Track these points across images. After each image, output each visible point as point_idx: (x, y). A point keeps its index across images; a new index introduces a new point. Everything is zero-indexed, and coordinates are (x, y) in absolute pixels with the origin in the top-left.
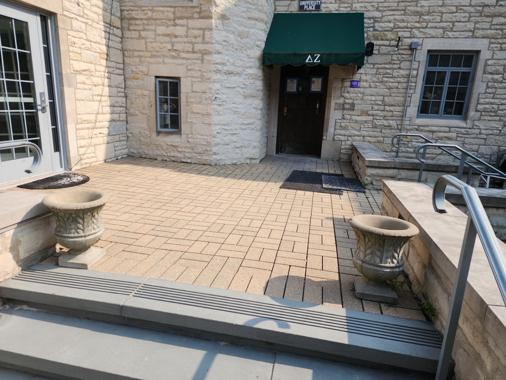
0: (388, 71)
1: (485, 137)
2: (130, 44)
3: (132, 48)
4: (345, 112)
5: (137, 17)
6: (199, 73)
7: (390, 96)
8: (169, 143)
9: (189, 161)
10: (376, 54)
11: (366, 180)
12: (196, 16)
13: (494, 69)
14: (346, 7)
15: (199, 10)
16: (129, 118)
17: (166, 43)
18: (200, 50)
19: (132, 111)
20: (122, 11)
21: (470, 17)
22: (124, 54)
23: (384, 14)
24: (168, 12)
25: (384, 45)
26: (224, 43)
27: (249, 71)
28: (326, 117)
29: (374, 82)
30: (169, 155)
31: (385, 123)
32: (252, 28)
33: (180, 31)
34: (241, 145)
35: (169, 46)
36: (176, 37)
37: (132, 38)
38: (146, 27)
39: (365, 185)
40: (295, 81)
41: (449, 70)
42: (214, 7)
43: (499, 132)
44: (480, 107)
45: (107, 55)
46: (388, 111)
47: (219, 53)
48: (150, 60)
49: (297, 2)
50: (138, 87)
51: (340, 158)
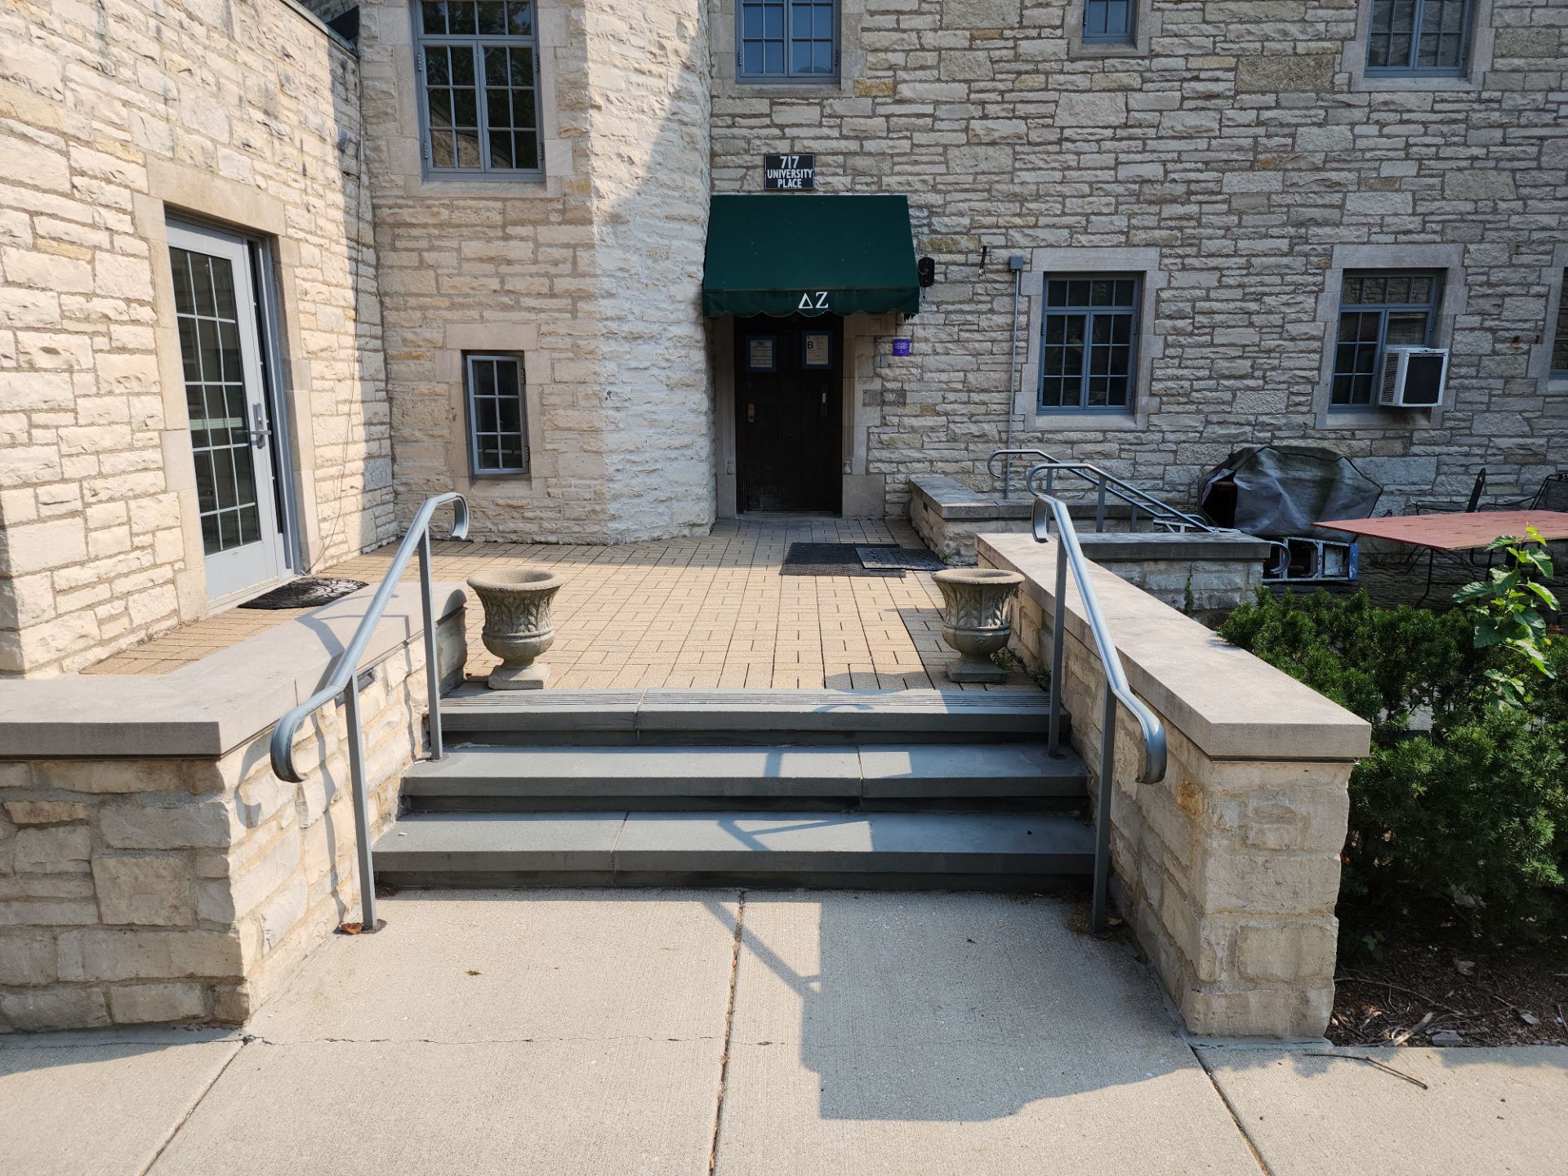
0: (969, 317)
1: (1174, 448)
2: (396, 282)
3: (402, 290)
4: (886, 408)
5: (414, 221)
6: (568, 340)
7: (979, 370)
8: (500, 502)
9: (553, 539)
10: (941, 283)
11: (947, 547)
12: (554, 217)
13: (1174, 308)
14: (867, 184)
15: (561, 207)
16: (398, 449)
17: (486, 276)
18: (567, 291)
19: (406, 432)
20: (374, 207)
21: (1118, 204)
22: (382, 303)
23: (949, 198)
24: (488, 210)
25: (955, 263)
26: (619, 274)
27: (676, 330)
28: (845, 423)
29: (942, 342)
30: (501, 528)
31: (974, 429)
32: (676, 237)
33: (519, 250)
34: (669, 495)
35: (494, 284)
36: (509, 263)
37: (402, 268)
38: (436, 243)
39: (946, 557)
40: (769, 344)
41: (1090, 312)
42: (595, 201)
43: (1198, 435)
44: (1157, 386)
45: (356, 309)
46: (976, 403)
47: (611, 295)
48: (448, 315)
49: (760, 171)
50: (421, 377)
51: (885, 514)
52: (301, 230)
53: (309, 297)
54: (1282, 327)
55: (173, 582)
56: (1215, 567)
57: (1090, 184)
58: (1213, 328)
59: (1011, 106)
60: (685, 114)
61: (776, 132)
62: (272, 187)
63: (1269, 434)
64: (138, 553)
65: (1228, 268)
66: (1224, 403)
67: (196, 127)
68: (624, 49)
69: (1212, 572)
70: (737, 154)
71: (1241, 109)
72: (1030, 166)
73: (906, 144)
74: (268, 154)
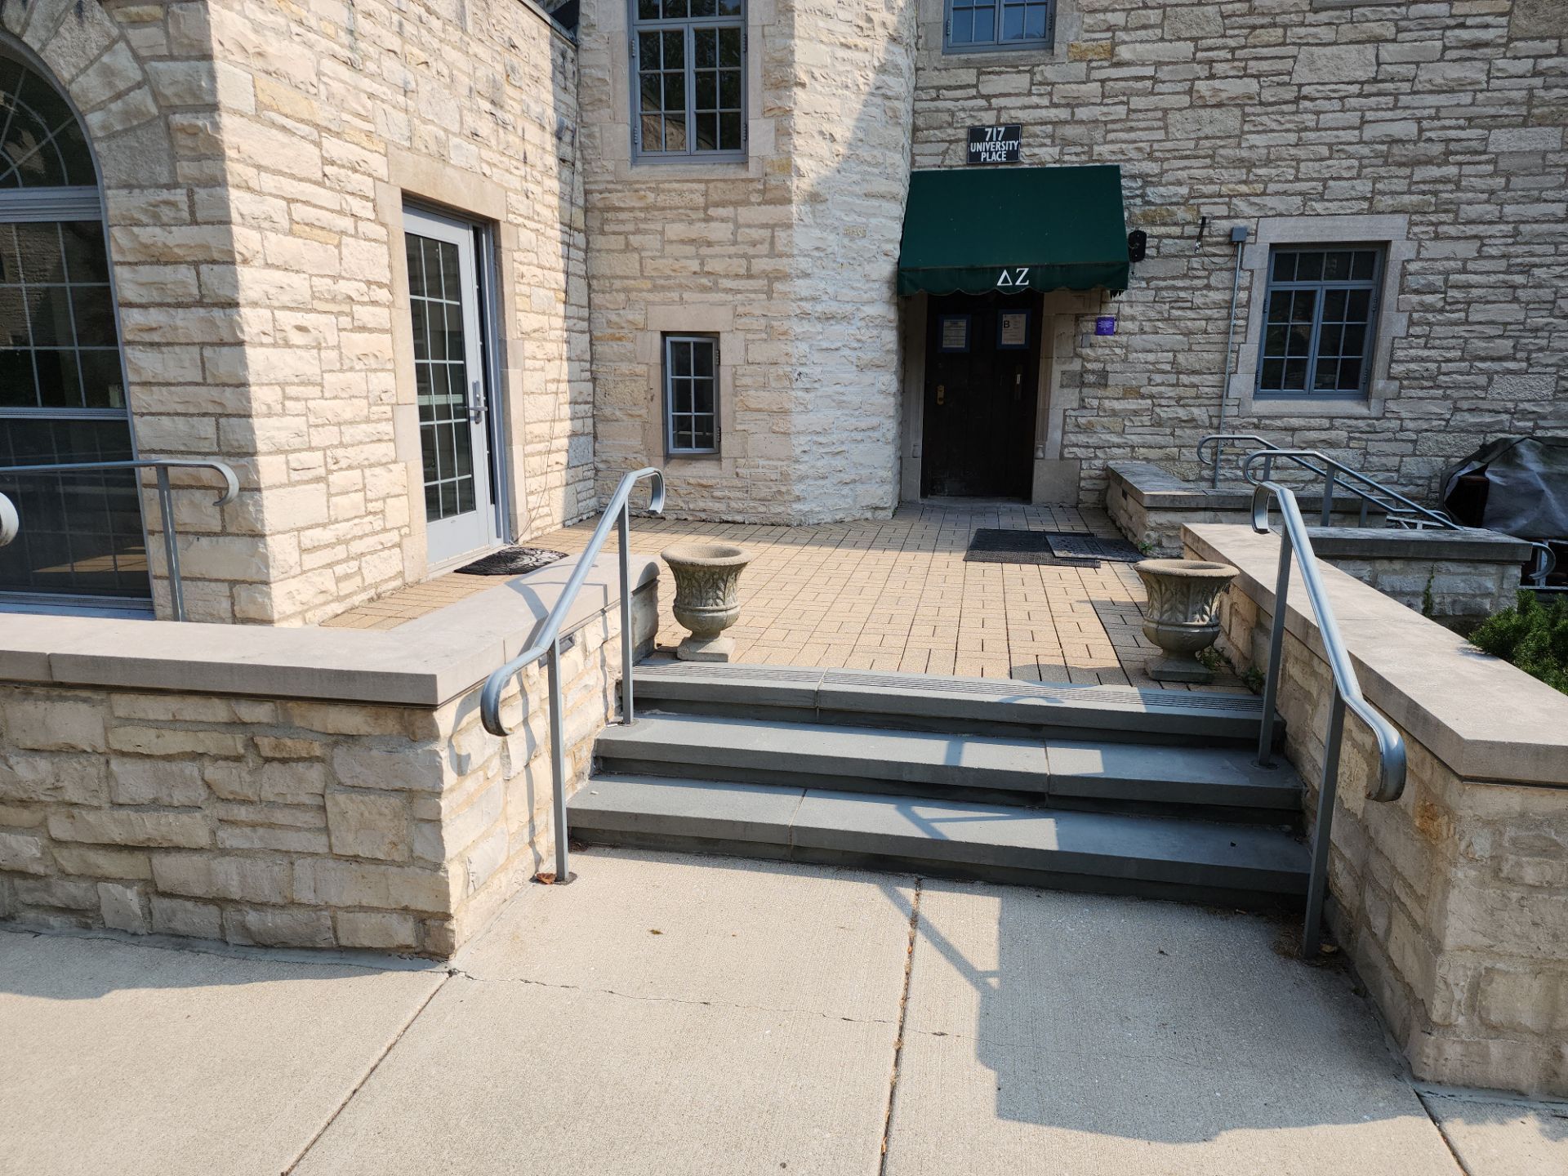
0: (1182, 294)
1: (1414, 437)
2: (603, 265)
3: (608, 272)
4: (1085, 391)
5: (622, 205)
6: (763, 321)
7: (1190, 350)
8: (692, 481)
9: (739, 518)
10: (1153, 257)
11: (1148, 537)
12: (755, 198)
13: (1423, 282)
14: (1077, 154)
15: (761, 187)
16: (600, 427)
17: (687, 258)
18: (764, 271)
19: (607, 411)
20: (587, 193)
21: (1361, 167)
22: (589, 286)
23: (1166, 166)
24: (692, 192)
25: (1169, 236)
26: (816, 254)
27: (869, 310)
28: (1040, 405)
29: (1150, 320)
30: (691, 506)
31: (1182, 413)
32: (874, 215)
33: (719, 231)
34: (853, 477)
35: (694, 265)
36: (709, 244)
37: (609, 251)
38: (642, 226)
39: (1145, 548)
40: (963, 324)
41: (1321, 287)
42: (795, 179)
43: (1444, 423)
44: (1397, 369)
45: (566, 292)
46: (1186, 386)
47: (807, 275)
48: (650, 297)
49: (963, 145)
50: (623, 358)
51: (1079, 501)
52: (520, 215)
53: (525, 280)
54: (1554, 302)
55: (399, 545)
56: (1463, 569)
57: (1330, 146)
58: (1469, 303)
59: (1242, 64)
60: (889, 88)
61: (982, 103)
62: (497, 175)
63: (1531, 424)
64: (370, 518)
65: (1490, 237)
66: (1477, 388)
67: (431, 117)
68: (831, 24)
69: (1458, 574)
70: (940, 128)
71: (1515, 58)
72: (1260, 128)
73: (1121, 110)
74: (493, 142)
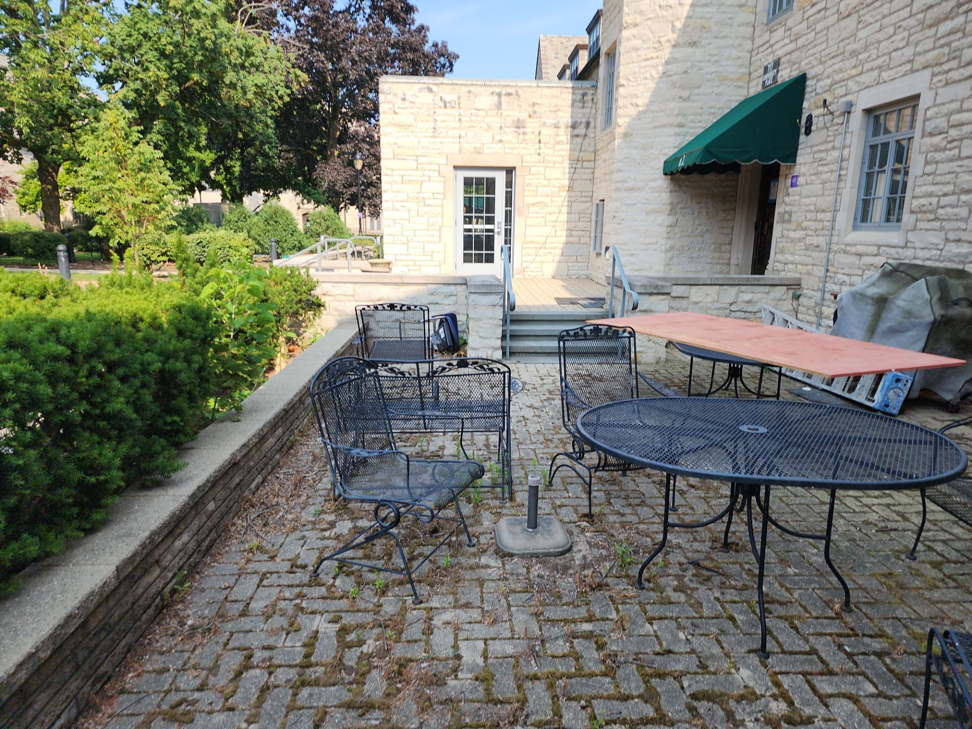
0: (823, 155)
2: (596, 174)
3: (596, 177)
4: (784, 225)
6: (610, 193)
10: (815, 131)
12: (612, 139)
13: (934, 125)
15: (613, 134)
20: (595, 145)
21: (909, 36)
22: (593, 183)
23: (825, 66)
24: (606, 140)
25: (822, 115)
26: (626, 160)
29: (810, 175)
32: (659, 136)
37: (597, 168)
41: (892, 138)
42: (617, 129)
43: (939, 252)
45: (569, 187)
49: (762, 77)
52: (532, 163)
53: (533, 185)
57: (895, 25)
61: (770, 50)
62: (516, 151)
64: (426, 256)
67: (474, 141)
70: (757, 70)
72: (865, 24)
74: (515, 141)
